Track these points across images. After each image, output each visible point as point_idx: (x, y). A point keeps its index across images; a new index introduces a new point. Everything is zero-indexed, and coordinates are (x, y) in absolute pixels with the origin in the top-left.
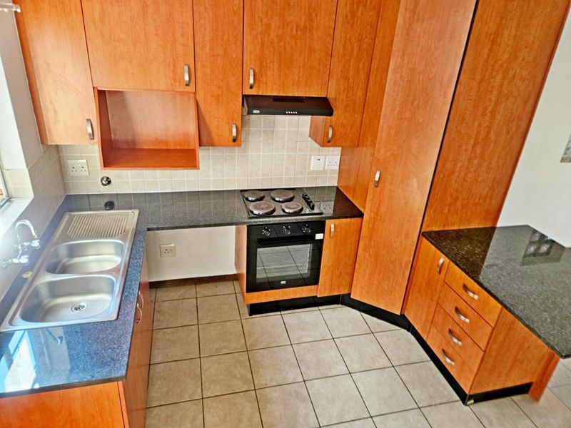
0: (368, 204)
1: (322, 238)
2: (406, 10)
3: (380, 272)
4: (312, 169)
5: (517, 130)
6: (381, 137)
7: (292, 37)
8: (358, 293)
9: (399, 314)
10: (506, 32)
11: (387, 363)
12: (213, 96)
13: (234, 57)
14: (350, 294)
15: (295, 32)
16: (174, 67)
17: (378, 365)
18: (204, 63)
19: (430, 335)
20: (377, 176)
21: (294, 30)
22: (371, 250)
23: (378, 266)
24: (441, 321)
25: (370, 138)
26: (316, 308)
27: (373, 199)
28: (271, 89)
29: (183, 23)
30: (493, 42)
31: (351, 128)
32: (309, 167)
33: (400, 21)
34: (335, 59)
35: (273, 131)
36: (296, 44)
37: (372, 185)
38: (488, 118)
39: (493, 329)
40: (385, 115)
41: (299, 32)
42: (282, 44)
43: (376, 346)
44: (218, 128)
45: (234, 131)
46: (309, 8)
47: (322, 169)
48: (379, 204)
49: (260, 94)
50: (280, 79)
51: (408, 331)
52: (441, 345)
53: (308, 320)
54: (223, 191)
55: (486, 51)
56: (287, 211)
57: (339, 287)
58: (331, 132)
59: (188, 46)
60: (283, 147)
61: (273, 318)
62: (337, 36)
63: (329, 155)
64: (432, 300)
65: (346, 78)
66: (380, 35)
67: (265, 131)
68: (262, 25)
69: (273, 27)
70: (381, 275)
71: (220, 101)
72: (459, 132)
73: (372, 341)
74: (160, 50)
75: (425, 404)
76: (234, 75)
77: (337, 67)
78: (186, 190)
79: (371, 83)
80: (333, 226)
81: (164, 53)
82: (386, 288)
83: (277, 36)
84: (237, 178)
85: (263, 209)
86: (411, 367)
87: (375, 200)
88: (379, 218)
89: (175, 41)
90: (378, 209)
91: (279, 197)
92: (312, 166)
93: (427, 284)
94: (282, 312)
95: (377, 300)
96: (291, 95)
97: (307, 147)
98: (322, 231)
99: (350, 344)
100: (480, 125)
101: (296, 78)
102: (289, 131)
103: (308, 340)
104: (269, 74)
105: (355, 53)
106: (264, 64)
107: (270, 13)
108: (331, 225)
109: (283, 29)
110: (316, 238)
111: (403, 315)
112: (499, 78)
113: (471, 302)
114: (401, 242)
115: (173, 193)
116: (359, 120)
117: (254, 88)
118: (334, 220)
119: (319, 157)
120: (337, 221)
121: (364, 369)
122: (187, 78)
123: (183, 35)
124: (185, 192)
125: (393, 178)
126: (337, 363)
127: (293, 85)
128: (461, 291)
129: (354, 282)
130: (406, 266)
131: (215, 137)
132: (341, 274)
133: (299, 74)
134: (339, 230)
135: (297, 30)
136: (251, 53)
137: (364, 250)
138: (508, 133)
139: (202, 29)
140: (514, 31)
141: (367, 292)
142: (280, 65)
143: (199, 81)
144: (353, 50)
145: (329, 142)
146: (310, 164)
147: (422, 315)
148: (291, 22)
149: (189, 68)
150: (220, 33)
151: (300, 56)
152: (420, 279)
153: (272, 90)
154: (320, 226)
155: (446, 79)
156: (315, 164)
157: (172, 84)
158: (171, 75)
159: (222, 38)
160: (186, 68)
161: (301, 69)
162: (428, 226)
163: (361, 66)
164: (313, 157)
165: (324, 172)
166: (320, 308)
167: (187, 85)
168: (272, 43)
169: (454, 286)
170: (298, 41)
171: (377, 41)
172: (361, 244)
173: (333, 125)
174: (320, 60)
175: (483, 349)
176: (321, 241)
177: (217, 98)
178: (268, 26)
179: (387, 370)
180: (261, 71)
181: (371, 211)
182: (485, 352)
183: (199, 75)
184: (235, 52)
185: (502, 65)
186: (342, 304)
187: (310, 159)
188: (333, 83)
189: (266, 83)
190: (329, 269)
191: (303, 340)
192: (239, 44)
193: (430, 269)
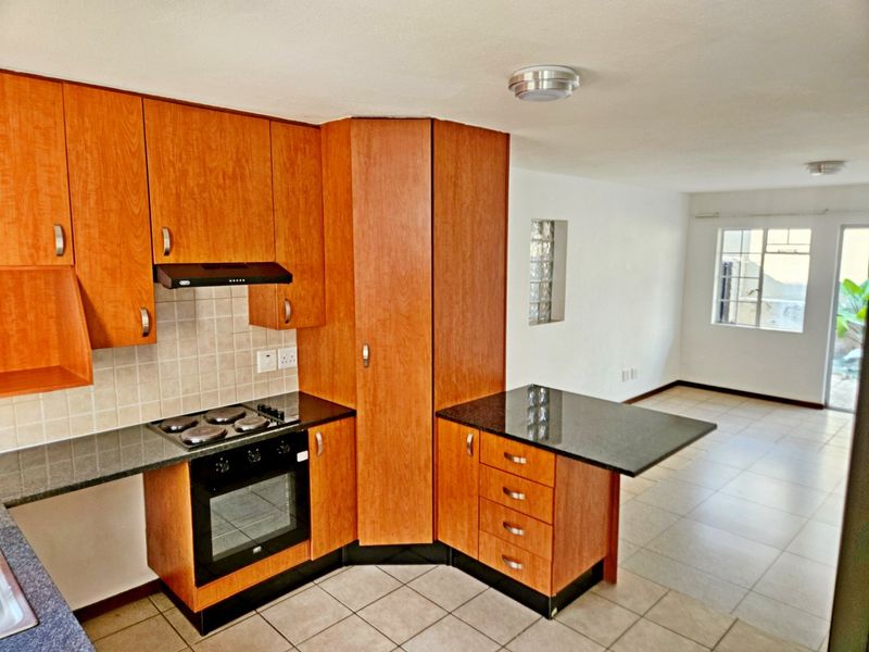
0: (360, 394)
1: (306, 458)
2: (359, 153)
3: (394, 488)
4: (259, 371)
5: (497, 277)
6: (360, 300)
7: (219, 187)
8: (368, 534)
9: (431, 542)
10: (464, 175)
11: (441, 613)
12: (106, 268)
13: (137, 212)
14: (357, 542)
15: (222, 182)
16: (36, 228)
17: (430, 620)
18: (87, 222)
19: (481, 547)
20: (366, 353)
21: (221, 177)
22: (376, 458)
23: (390, 481)
24: (490, 517)
25: (342, 308)
26: (311, 584)
27: (365, 385)
28: (197, 254)
29: (50, 166)
30: (455, 185)
31: (313, 299)
32: (256, 370)
33: (355, 165)
34: (279, 215)
35: (194, 322)
36: (225, 195)
37: (360, 366)
38: (469, 264)
39: (554, 489)
40: (359, 273)
41: (227, 182)
42: (206, 195)
43: (416, 599)
44: (115, 316)
45: (145, 320)
46: (237, 153)
47: (275, 369)
48: (375, 390)
49: (181, 262)
50: (208, 240)
51: (448, 564)
52: (500, 551)
53: (305, 604)
54: (117, 431)
55: (451, 194)
56: (245, 428)
57: (340, 534)
58: (288, 309)
59: (60, 197)
60: (213, 344)
61: (247, 623)
62: (277, 187)
63: (281, 347)
64: (471, 496)
65: (296, 238)
66: (328, 185)
67: (181, 323)
68: (174, 172)
69: (191, 174)
70: (397, 491)
71: (118, 276)
72: (446, 282)
73: (408, 595)
74: (10, 203)
75: (508, 638)
76: (137, 237)
77: (283, 224)
78: (46, 442)
79: (328, 241)
80: (319, 437)
81: (18, 209)
82: (407, 509)
83: (198, 185)
84: (140, 403)
85: (207, 433)
86: (472, 605)
87: (368, 385)
88: (378, 408)
89: (37, 191)
90: (375, 397)
91: (221, 416)
92: (259, 367)
93: (458, 480)
94: (259, 610)
95: (399, 533)
96: (226, 261)
97: (248, 340)
98: (305, 447)
99: (381, 610)
100: (464, 273)
101: (231, 238)
102: (218, 320)
103: (318, 629)
104: (192, 234)
105: (302, 206)
106: (183, 221)
107: (184, 156)
108: (316, 434)
109: (205, 175)
110: (299, 460)
111: (436, 542)
112: (468, 221)
113: (520, 470)
114: (412, 434)
115: (18, 452)
116: (320, 288)
117: (171, 255)
118: (319, 427)
119: (267, 353)
120: (323, 428)
121: (415, 632)
122: (59, 244)
123: (50, 183)
124: (43, 446)
125: (385, 350)
126: (374, 642)
127: (228, 248)
128: (504, 463)
129: (360, 517)
130: (426, 466)
131: (113, 334)
132: (339, 511)
133: (234, 232)
134: (327, 440)
135: (224, 179)
136: (162, 207)
137: (367, 462)
138: (490, 280)
139: (83, 175)
140: (470, 175)
141: (382, 527)
142: (206, 222)
143: (80, 248)
144: (299, 204)
145: (287, 322)
146: (256, 365)
147: (462, 526)
148: (216, 168)
149: (63, 230)
150: (111, 181)
151: (233, 210)
152: (446, 477)
153: (199, 255)
154: (299, 440)
155: (420, 224)
156: (263, 363)
157: (31, 256)
158: (30, 241)
159: (116, 188)
160: (58, 230)
161: (237, 227)
162: (441, 403)
163: (311, 222)
164: (259, 353)
165: (278, 372)
166: (316, 581)
167: (59, 255)
168: (192, 194)
169: (495, 462)
170: (227, 192)
171: (325, 193)
172: (361, 455)
173: (289, 298)
174: (259, 215)
175: (550, 522)
176: (306, 463)
177: (112, 273)
178: (184, 173)
179: (444, 620)
180: (179, 229)
181: (366, 402)
182: (553, 525)
183: (80, 239)
184: (137, 206)
185: (468, 208)
186: (347, 565)
187: (255, 357)
188: (280, 244)
189: (188, 247)
190: (322, 507)
191: (310, 634)
192: (143, 194)
193: (458, 456)
